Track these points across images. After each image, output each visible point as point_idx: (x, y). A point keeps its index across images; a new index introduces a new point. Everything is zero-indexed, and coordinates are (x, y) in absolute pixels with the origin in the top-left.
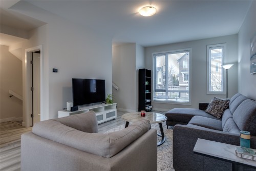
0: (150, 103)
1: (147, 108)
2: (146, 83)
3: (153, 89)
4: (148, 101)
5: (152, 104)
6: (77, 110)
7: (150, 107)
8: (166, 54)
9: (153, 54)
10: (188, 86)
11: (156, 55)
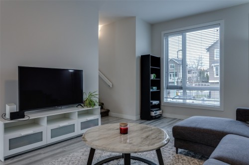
0: (158, 107)
1: (153, 114)
2: (153, 77)
3: (164, 84)
4: (155, 102)
5: (162, 107)
6: (23, 117)
7: (158, 112)
8: (182, 32)
9: (163, 33)
10: (218, 83)
11: (167, 35)
